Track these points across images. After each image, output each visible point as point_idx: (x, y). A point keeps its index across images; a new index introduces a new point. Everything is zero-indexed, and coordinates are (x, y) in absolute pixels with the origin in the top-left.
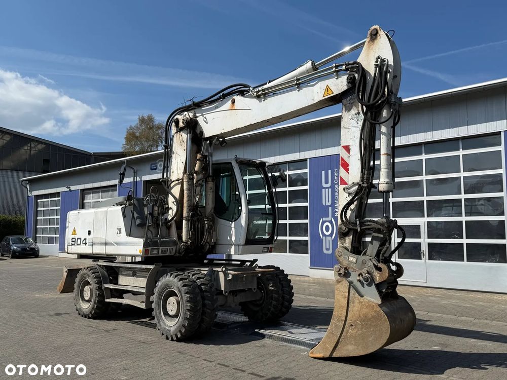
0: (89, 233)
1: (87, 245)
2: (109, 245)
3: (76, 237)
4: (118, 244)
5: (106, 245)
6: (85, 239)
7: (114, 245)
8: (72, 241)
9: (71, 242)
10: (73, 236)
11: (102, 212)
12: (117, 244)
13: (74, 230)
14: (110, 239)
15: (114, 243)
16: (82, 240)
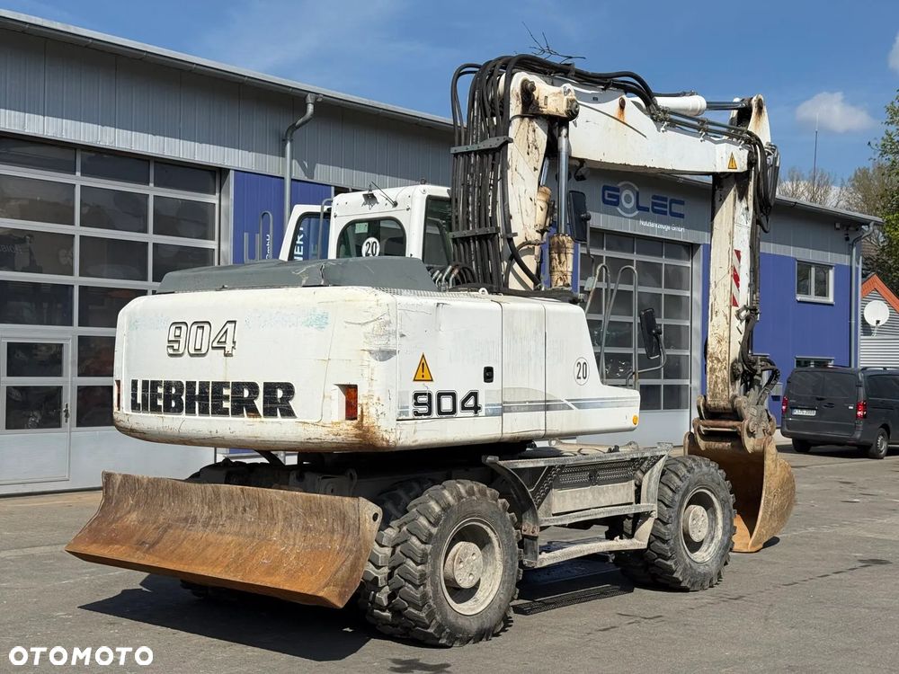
0: (489, 374)
1: (482, 413)
2: (555, 408)
3: (434, 388)
4: (580, 404)
5: (547, 408)
6: (474, 394)
7: (570, 408)
8: (417, 404)
9: (411, 408)
10: (420, 387)
11: (530, 312)
12: (579, 406)
13: (423, 365)
14: (559, 393)
15: (569, 404)
16: (459, 399)
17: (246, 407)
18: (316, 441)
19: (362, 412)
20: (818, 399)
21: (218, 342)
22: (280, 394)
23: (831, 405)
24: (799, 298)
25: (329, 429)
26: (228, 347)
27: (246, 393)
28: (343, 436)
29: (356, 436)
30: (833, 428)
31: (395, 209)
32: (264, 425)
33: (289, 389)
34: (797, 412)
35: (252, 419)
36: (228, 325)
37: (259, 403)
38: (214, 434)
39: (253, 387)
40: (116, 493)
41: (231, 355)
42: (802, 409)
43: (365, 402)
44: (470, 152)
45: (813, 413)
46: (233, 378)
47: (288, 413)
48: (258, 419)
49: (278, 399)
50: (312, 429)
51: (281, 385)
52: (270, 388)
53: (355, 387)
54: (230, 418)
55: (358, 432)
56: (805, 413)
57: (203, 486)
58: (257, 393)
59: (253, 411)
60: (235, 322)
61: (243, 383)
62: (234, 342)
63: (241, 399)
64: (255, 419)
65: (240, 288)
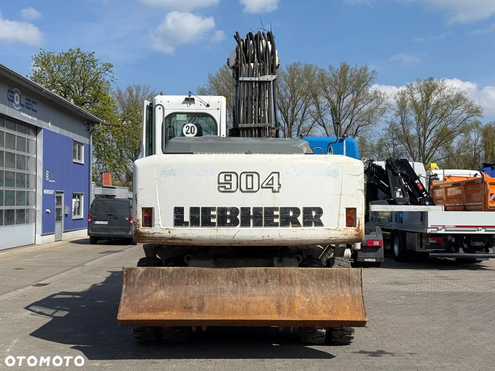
17: (291, 221)
18: (334, 239)
19: (359, 222)
20: (109, 215)
21: (267, 184)
22: (314, 214)
23: (116, 218)
24: (74, 161)
25: (343, 232)
26: (276, 187)
27: (291, 214)
28: (349, 236)
29: (356, 235)
30: (117, 230)
31: (208, 108)
32: (304, 231)
33: (319, 211)
34: (97, 222)
35: (294, 228)
36: (273, 175)
37: (300, 219)
38: (266, 238)
39: (296, 211)
40: (137, 280)
41: (278, 192)
42: (100, 220)
43: (360, 217)
44: (253, 81)
45: (106, 223)
46: (280, 205)
47: (320, 224)
48: (299, 228)
49: (313, 216)
50: (333, 232)
51: (314, 209)
52: (307, 211)
53: (355, 209)
54: (279, 228)
55: (357, 233)
56: (102, 223)
57: (229, 270)
58: (299, 213)
59: (296, 223)
60: (278, 173)
61: (289, 208)
62: (279, 184)
63: (288, 217)
64: (297, 228)
65: (260, 153)
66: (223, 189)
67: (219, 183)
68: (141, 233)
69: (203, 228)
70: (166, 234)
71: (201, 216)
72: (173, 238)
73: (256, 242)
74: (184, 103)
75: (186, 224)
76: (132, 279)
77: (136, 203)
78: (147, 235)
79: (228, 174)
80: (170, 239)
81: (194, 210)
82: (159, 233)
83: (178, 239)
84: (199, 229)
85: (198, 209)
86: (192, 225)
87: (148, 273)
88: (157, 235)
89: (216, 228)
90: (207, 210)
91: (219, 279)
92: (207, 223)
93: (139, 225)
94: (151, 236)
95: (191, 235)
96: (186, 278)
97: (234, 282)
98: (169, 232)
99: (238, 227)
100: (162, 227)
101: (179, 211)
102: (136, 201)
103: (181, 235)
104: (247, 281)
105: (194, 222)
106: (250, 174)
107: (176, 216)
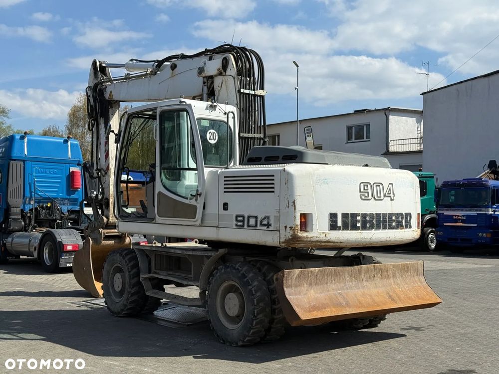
66: (363, 197)
67: (361, 192)
68: (300, 238)
69: (351, 232)
70: (323, 238)
71: (350, 221)
72: (328, 242)
73: (382, 243)
74: (207, 109)
75: (339, 228)
76: (290, 281)
77: (295, 209)
78: (305, 239)
79: (366, 184)
80: (325, 242)
81: (345, 216)
82: (316, 237)
83: (332, 242)
84: (348, 233)
85: (347, 214)
86: (343, 229)
87: (301, 275)
88: (314, 239)
89: (359, 231)
90: (354, 216)
91: (346, 277)
92: (354, 227)
93: (297, 230)
94: (308, 240)
95: (343, 238)
96: (326, 277)
97: (355, 278)
98: (326, 236)
99: (373, 231)
100: (319, 232)
101: (333, 216)
102: (295, 206)
103: (335, 238)
104: (363, 277)
105: (345, 227)
106: (379, 185)
107: (332, 221)
